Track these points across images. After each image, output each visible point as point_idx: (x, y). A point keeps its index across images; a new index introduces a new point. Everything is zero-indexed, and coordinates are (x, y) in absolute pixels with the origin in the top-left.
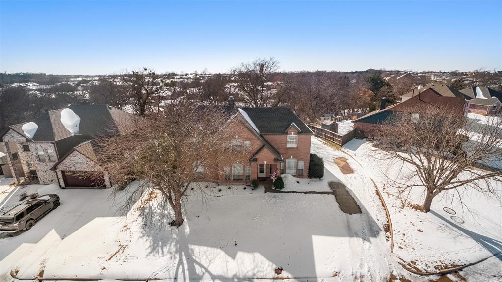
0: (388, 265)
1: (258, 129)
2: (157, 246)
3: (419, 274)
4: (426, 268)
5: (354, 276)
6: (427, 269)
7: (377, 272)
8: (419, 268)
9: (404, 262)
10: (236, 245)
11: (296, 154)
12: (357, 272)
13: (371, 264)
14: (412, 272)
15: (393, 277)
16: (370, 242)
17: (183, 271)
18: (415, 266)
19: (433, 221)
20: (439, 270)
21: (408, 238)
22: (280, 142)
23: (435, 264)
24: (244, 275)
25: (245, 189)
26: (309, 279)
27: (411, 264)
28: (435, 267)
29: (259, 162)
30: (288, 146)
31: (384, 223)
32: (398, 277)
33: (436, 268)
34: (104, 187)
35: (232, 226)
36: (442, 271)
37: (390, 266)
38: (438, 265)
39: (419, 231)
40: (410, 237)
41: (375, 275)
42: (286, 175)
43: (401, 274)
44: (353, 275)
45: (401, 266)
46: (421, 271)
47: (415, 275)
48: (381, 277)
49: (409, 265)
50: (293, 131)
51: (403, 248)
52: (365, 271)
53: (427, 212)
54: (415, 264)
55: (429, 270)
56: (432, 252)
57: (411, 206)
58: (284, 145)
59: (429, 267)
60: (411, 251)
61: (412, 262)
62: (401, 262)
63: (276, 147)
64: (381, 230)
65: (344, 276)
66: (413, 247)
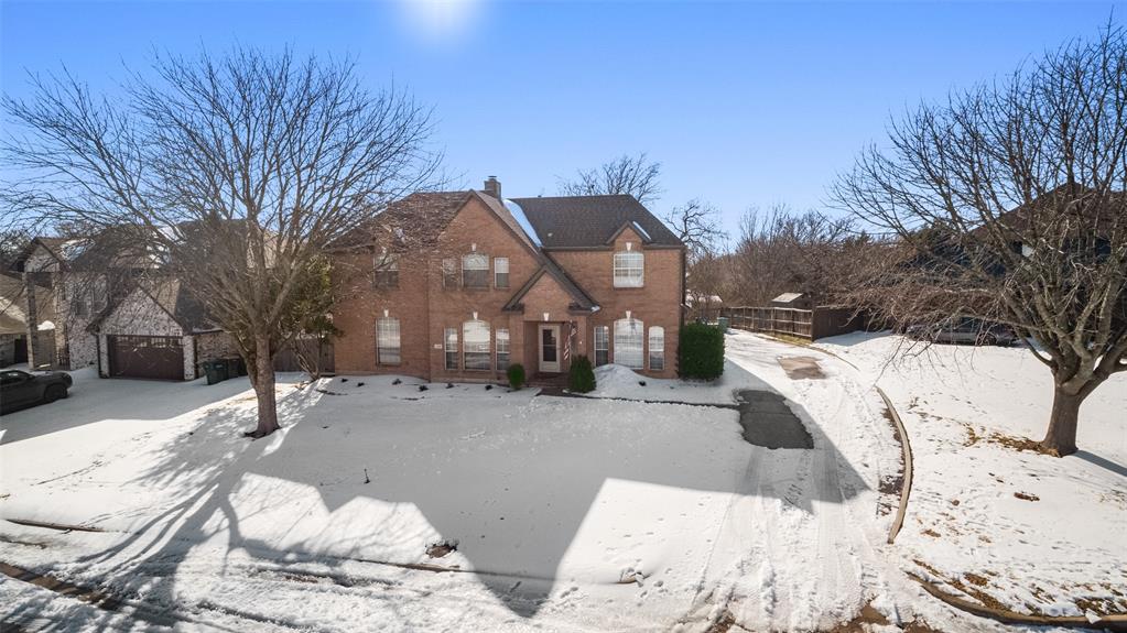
0: (858, 574)
1: (539, 236)
2: (171, 469)
3: (995, 617)
4: (1033, 601)
5: (704, 593)
6: (1038, 605)
7: (805, 591)
8: (1002, 597)
9: (935, 572)
10: (368, 482)
11: (642, 305)
12: (718, 584)
13: (788, 568)
14: (964, 607)
15: (869, 615)
16: (811, 511)
17: (171, 523)
18: (980, 588)
19: (1086, 477)
20: (1101, 613)
21: (969, 513)
22: (596, 270)
23: (1081, 593)
24: (326, 545)
25: (488, 388)
26: (524, 582)
27: (964, 582)
28: (1078, 602)
29: (529, 316)
30: (619, 282)
31: (883, 474)
32: (893, 617)
33: (1082, 605)
34: (179, 377)
35: (395, 447)
36: (1114, 618)
37: (867, 580)
38: (1096, 595)
39: (1019, 496)
40: (981, 511)
41: (792, 601)
42: (612, 366)
43: (911, 608)
44: (700, 589)
45: (917, 586)
46: (1008, 609)
47: (977, 620)
48: (813, 609)
49: (957, 584)
50: (628, 239)
51: (938, 535)
52: (753, 582)
53: (1061, 454)
54: (982, 582)
55: (1046, 608)
56: (1074, 557)
57: (1001, 441)
58: (605, 279)
59: (1050, 597)
60: (974, 545)
61: (969, 576)
62: (919, 570)
63: (585, 284)
64: (866, 487)
65: (664, 587)
66: (983, 534)
